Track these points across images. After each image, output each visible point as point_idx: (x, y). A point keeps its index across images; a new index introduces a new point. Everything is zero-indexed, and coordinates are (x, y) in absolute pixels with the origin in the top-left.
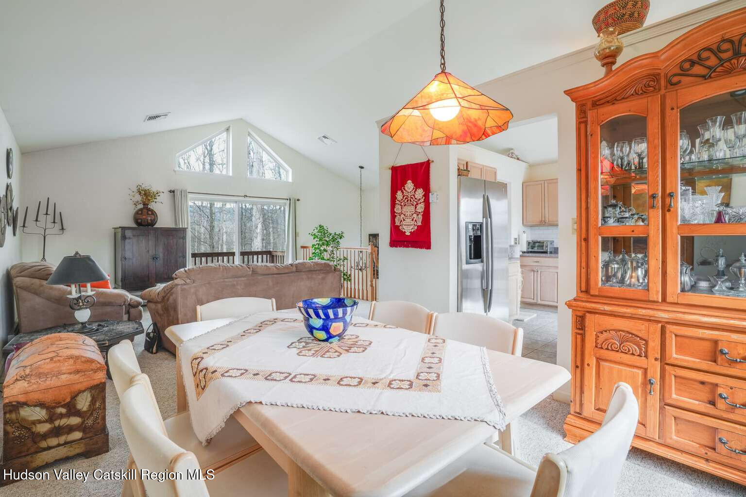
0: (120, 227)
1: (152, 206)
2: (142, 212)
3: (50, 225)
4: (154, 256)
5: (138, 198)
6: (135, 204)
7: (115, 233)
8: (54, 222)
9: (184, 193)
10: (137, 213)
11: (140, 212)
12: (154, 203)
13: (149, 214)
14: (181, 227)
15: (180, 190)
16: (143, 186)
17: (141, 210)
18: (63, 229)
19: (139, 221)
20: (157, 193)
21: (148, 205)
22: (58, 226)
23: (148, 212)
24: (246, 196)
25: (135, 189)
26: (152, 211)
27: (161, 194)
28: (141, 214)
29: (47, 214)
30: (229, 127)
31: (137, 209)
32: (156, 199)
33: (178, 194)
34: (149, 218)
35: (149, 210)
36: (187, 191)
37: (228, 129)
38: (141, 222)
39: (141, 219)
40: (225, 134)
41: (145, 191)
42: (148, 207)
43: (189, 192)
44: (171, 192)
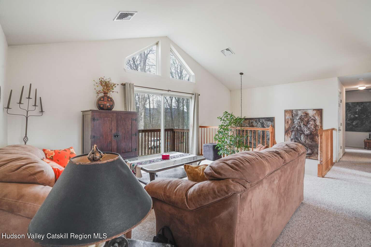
0: (91, 110)
1: (111, 94)
2: (104, 99)
3: (31, 108)
4: (116, 134)
5: (100, 88)
6: (97, 93)
7: (83, 115)
8: (35, 105)
9: (132, 86)
10: (100, 100)
11: (102, 99)
12: (112, 92)
13: (109, 101)
14: (130, 111)
15: (129, 83)
16: (105, 79)
17: (103, 97)
18: (42, 111)
19: (102, 106)
20: (114, 85)
21: (107, 93)
22: (38, 109)
23: (108, 99)
24: (170, 91)
25: (98, 81)
26: (111, 98)
27: (116, 86)
28: (103, 101)
29: (29, 98)
30: (158, 42)
31: (99, 97)
32: (113, 89)
33: (127, 87)
34: (108, 104)
35: (109, 97)
36: (134, 85)
37: (157, 44)
38: (103, 106)
39: (102, 104)
40: (156, 46)
41: (106, 83)
42: (107, 95)
43: (135, 86)
44: (122, 85)
